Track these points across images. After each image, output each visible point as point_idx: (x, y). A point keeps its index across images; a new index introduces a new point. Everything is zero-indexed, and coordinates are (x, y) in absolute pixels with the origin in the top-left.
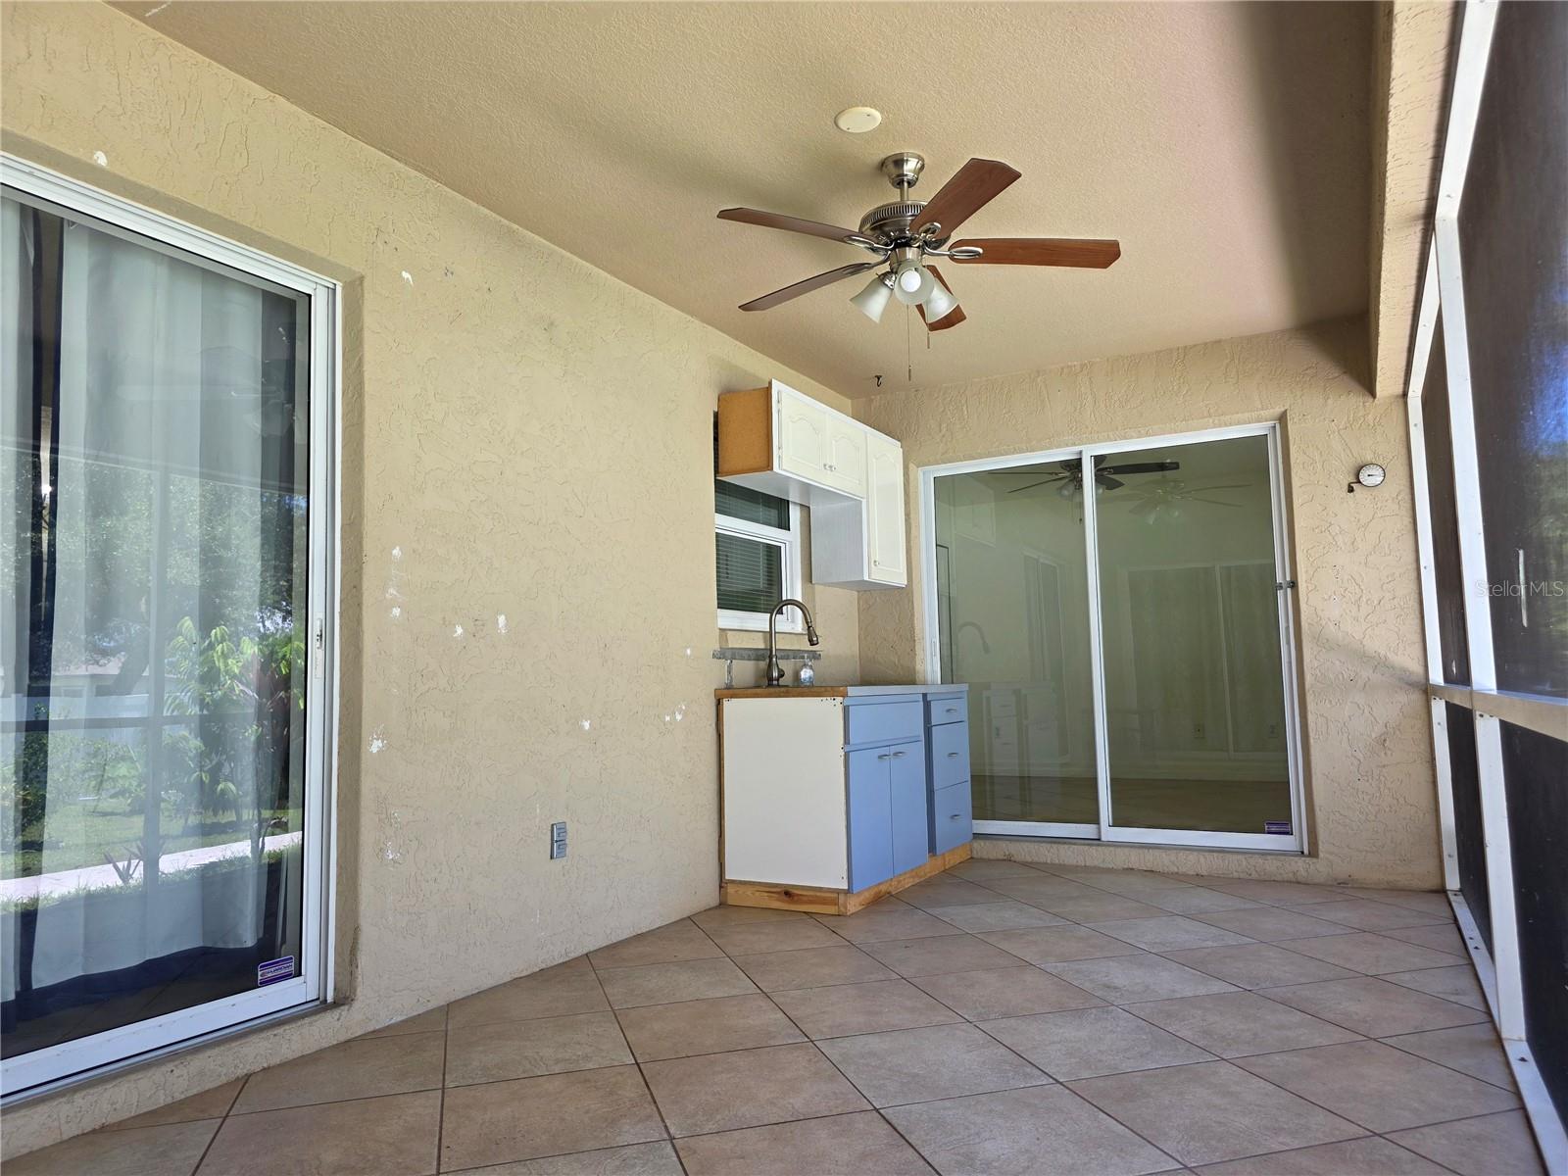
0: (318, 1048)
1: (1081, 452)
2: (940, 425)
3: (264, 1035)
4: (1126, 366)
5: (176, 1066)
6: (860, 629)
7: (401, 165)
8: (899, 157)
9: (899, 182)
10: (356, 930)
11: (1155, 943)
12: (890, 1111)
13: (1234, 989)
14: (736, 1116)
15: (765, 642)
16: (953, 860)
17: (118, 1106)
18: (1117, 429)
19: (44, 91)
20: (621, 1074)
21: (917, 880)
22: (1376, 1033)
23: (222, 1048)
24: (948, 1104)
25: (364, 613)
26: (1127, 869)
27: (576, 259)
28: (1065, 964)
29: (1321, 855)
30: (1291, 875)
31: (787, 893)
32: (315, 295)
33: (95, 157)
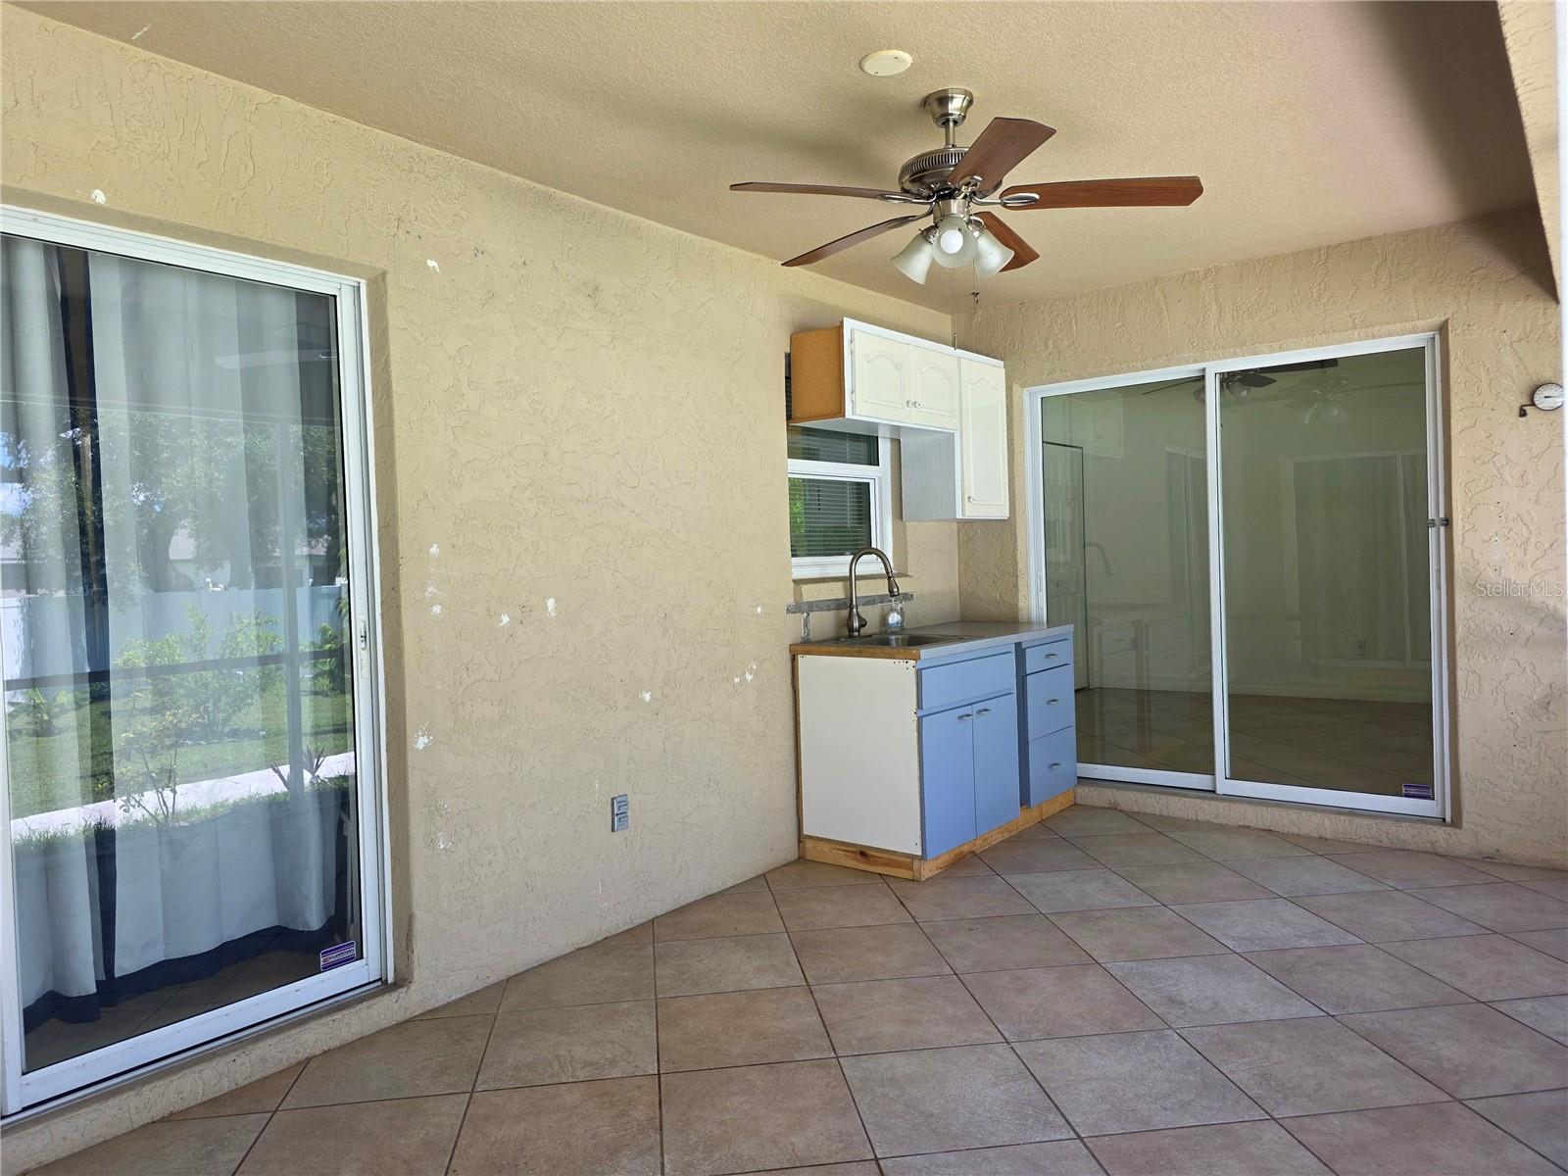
0: (377, 1029)
1: (1204, 369)
2: (1046, 342)
3: (323, 1021)
4: (1257, 271)
5: (238, 1056)
6: (960, 562)
7: (422, 146)
8: (943, 95)
9: (944, 120)
10: (411, 917)
11: (1244, 939)
12: (889, 1163)
13: (1316, 1012)
14: (734, 1155)
15: (846, 592)
16: (1050, 809)
17: (184, 1095)
18: (1245, 344)
19: (35, 138)
20: (639, 1087)
21: (1007, 836)
22: (1466, 1092)
23: (282, 1036)
24: (952, 1157)
25: (403, 615)
26: (1243, 826)
27: (623, 214)
28: (1134, 964)
29: (1464, 824)
30: (1429, 845)
31: (863, 854)
32: (340, 296)
33: (93, 196)
